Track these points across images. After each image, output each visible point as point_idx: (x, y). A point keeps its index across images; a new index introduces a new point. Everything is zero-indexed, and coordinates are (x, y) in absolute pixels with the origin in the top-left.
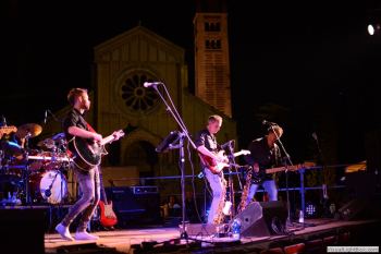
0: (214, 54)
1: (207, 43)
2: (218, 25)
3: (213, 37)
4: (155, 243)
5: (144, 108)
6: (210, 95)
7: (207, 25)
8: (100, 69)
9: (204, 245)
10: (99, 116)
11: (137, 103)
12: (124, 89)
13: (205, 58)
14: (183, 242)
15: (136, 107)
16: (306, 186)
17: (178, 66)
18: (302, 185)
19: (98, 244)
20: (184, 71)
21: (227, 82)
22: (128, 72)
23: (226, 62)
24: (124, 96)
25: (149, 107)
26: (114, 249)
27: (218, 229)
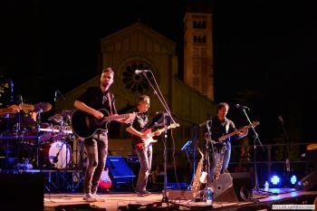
0: (200, 47)
1: (195, 38)
2: (204, 23)
3: (200, 33)
4: (140, 205)
5: (141, 91)
6: (196, 81)
7: (195, 23)
8: (105, 57)
9: (181, 208)
11: (135, 86)
12: (124, 74)
13: (192, 50)
14: (164, 205)
15: (134, 90)
16: (273, 159)
17: (170, 57)
18: (269, 159)
19: (91, 205)
20: (175, 61)
21: (211, 71)
22: (128, 60)
23: (210, 53)
24: (124, 81)
25: (145, 90)
26: (105, 209)
27: (195, 195)
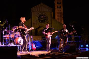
0: (59, 9)
1: (58, 7)
2: (60, 3)
3: (59, 5)
4: (44, 54)
5: (43, 22)
6: (58, 19)
7: (57, 3)
8: (33, 13)
9: (56, 55)
10: (33, 24)
11: (41, 21)
12: (38, 18)
13: (57, 10)
14: (51, 54)
15: (41, 22)
16: (81, 40)
17: (51, 12)
18: (80, 40)
19: (31, 54)
20: (52, 14)
21: (62, 16)
22: (39, 14)
23: (62, 11)
24: (38, 20)
25: (44, 22)
26: (34, 56)
27: (59, 51)
